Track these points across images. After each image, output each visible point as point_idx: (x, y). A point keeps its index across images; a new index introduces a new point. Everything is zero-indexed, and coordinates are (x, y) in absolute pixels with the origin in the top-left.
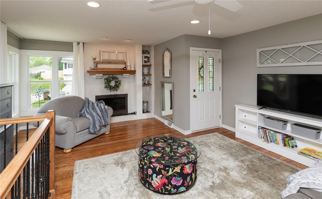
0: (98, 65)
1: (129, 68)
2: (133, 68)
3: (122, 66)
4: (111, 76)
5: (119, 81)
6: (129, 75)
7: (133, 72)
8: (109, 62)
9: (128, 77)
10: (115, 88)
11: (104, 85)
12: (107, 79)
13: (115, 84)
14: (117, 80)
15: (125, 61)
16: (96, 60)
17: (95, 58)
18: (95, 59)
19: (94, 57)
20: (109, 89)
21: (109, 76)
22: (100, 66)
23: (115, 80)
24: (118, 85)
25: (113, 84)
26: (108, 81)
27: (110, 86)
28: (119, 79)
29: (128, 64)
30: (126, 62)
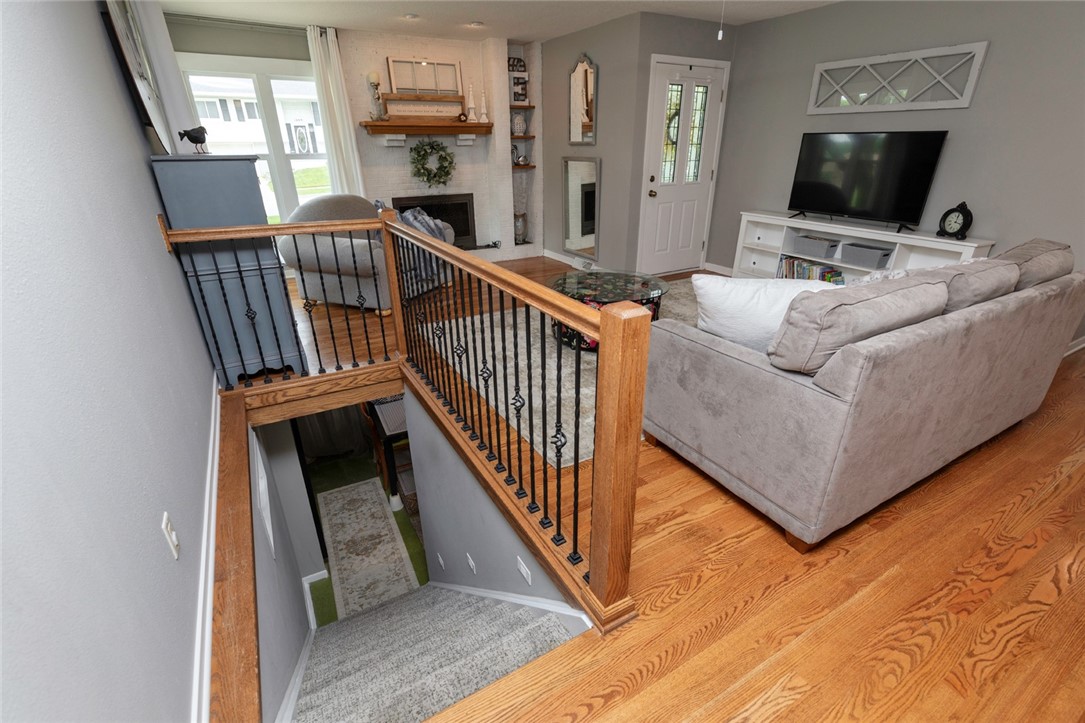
0: (388, 106)
1: (472, 118)
2: (484, 116)
3: (454, 111)
4: (427, 140)
5: (449, 155)
6: (473, 136)
7: (486, 130)
8: (419, 98)
9: (471, 143)
10: (440, 177)
12: (416, 149)
13: (437, 166)
14: (443, 154)
15: (460, 94)
16: (379, 88)
17: (375, 82)
18: (377, 86)
19: (374, 79)
20: (425, 179)
21: (421, 139)
22: (396, 110)
23: (438, 152)
24: (446, 167)
25: (433, 164)
26: (420, 155)
27: (427, 169)
28: (449, 151)
29: (470, 103)
30: (463, 97)
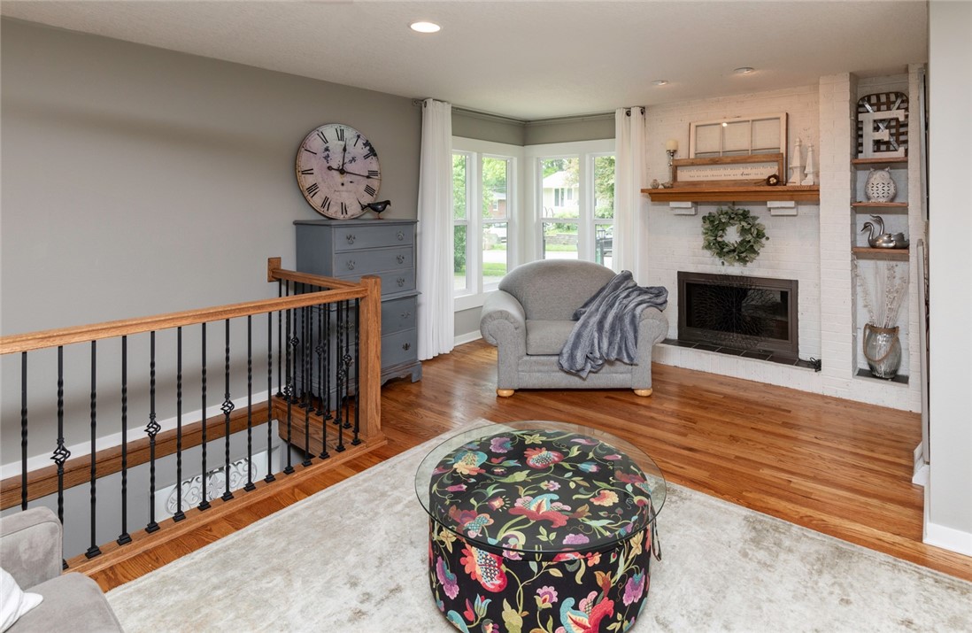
0: (679, 172)
1: (795, 180)
2: (810, 178)
3: (768, 171)
4: (725, 208)
5: (756, 227)
6: (792, 204)
7: (810, 195)
10: (740, 254)
11: (700, 241)
12: (708, 219)
13: (739, 240)
14: (747, 224)
15: (782, 151)
16: (675, 156)
17: (672, 149)
18: (673, 153)
21: (716, 207)
22: (685, 175)
23: (740, 222)
24: (749, 241)
25: (732, 236)
26: (714, 227)
27: (722, 243)
28: (756, 221)
29: (795, 162)
30: (785, 155)
